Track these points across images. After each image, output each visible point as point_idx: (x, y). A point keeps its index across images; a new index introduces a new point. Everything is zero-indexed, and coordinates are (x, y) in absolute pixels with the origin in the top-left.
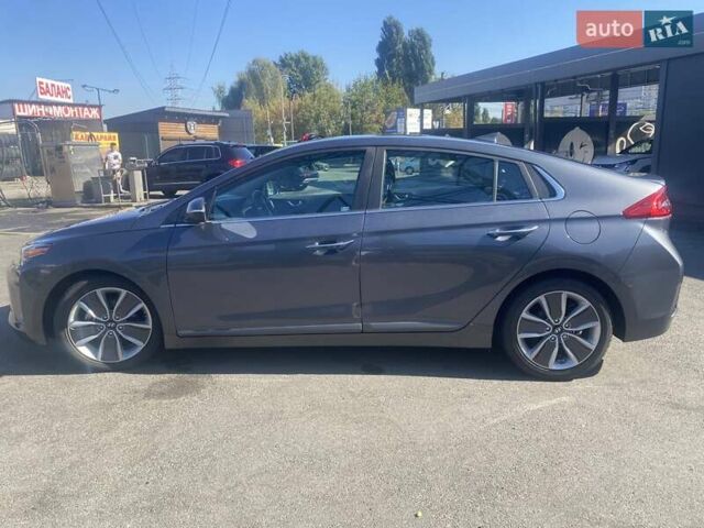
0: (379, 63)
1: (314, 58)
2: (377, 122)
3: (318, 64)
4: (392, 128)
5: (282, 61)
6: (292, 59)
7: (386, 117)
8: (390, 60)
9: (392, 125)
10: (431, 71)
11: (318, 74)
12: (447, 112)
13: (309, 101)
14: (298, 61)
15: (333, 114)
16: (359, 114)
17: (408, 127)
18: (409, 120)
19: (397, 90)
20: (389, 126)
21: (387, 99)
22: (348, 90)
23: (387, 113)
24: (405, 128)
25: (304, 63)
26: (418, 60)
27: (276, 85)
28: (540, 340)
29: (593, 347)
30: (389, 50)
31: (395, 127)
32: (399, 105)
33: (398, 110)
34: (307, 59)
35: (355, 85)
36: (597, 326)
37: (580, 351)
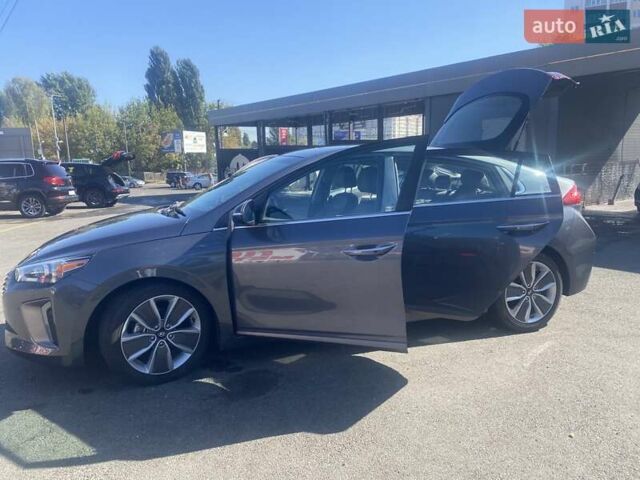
0: (149, 89)
1: (79, 80)
2: (153, 143)
3: (82, 86)
4: (169, 148)
5: (45, 81)
6: (55, 79)
7: (162, 139)
8: (160, 86)
9: (169, 146)
10: (202, 98)
11: (84, 96)
12: (225, 135)
13: (81, 121)
14: (62, 82)
15: (107, 133)
16: (135, 135)
17: (185, 147)
18: (186, 141)
19: (171, 114)
20: (166, 146)
21: (162, 121)
22: (122, 112)
23: (163, 134)
24: (183, 149)
25: (68, 85)
26: (188, 88)
27: (40, 105)
28: (518, 301)
29: (552, 302)
30: (158, 77)
31: (172, 147)
32: (174, 127)
33: (174, 132)
34: (71, 80)
35: (128, 108)
36: (552, 287)
37: (543, 305)
